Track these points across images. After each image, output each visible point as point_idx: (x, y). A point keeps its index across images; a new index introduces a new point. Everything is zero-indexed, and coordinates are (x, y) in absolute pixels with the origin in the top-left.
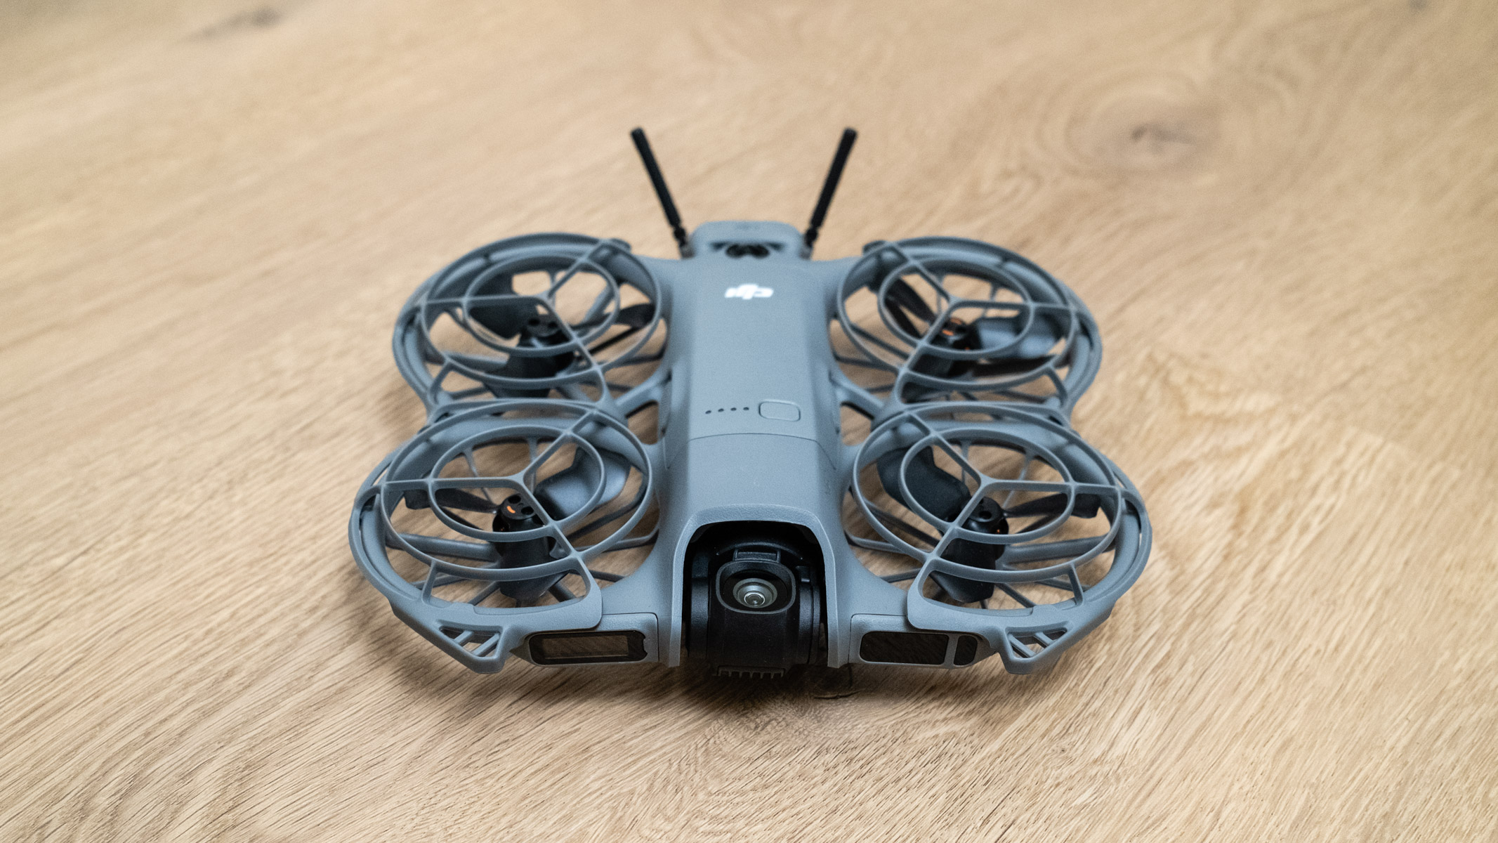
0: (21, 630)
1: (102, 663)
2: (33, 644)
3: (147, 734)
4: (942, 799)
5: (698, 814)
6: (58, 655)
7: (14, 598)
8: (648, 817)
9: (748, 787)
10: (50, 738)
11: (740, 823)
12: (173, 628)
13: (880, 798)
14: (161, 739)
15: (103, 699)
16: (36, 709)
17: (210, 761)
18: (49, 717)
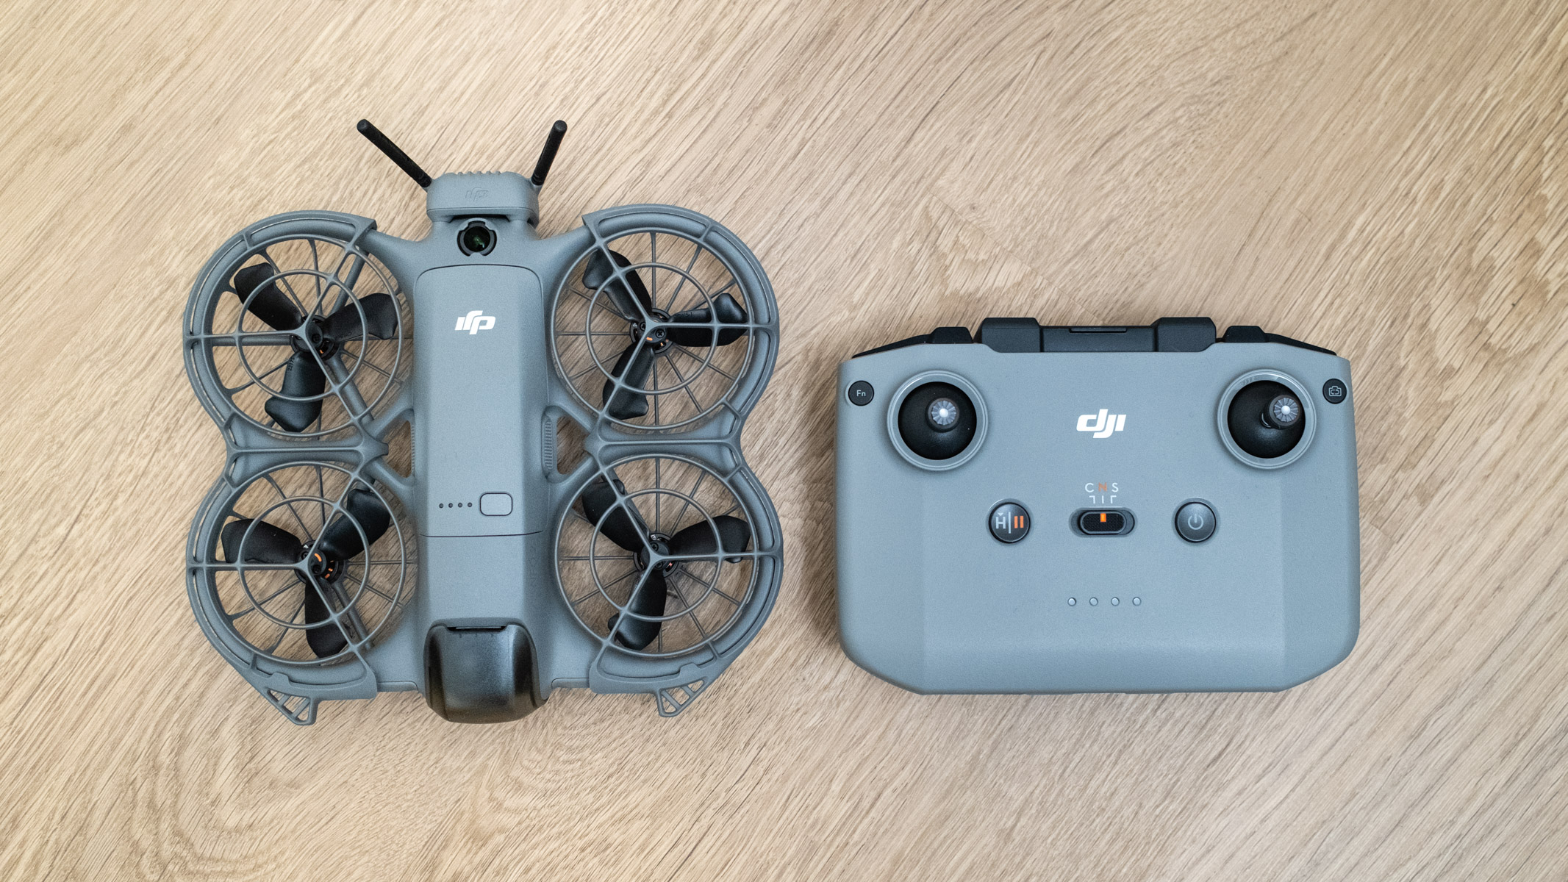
0: (57, 607)
1: (126, 635)
2: (71, 619)
3: (177, 698)
4: (719, 726)
5: (558, 746)
6: (91, 631)
7: (41, 573)
8: (526, 750)
9: (591, 721)
10: (112, 706)
11: (587, 753)
12: (167, 595)
13: (678, 727)
14: (188, 702)
15: (137, 668)
16: (93, 682)
17: (226, 719)
18: (105, 688)
